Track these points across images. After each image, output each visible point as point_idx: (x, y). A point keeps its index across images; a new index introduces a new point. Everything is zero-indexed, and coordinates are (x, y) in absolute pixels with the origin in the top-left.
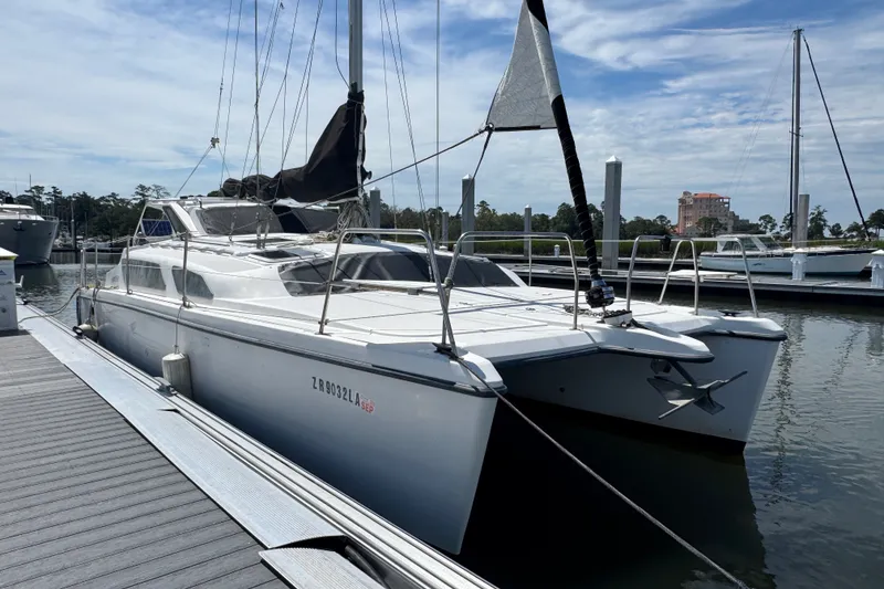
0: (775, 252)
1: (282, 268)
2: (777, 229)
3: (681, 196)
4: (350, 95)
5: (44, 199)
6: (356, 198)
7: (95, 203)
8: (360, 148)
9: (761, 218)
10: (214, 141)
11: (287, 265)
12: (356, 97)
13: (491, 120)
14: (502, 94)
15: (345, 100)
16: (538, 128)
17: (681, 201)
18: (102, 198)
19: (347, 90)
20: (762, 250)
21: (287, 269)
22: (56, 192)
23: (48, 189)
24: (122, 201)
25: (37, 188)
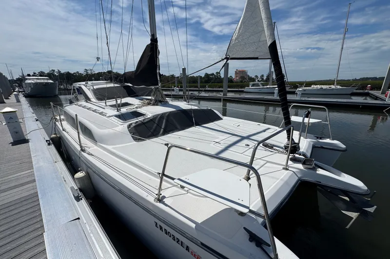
1: (129, 126)
2: (259, 79)
4: (151, 40)
5: (55, 73)
6: (158, 86)
7: (72, 75)
8: (158, 64)
9: (255, 76)
10: (98, 59)
11: (131, 124)
12: (154, 41)
13: (228, 53)
14: (235, 40)
16: (257, 58)
17: (236, 72)
18: (74, 73)
21: (132, 127)
22: (59, 72)
23: (57, 71)
24: (80, 74)
25: (52, 70)
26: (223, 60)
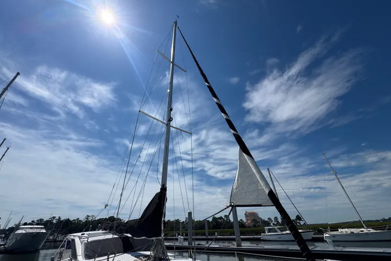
0: (284, 233)
2: (273, 222)
3: (245, 213)
4: (161, 189)
5: (54, 221)
6: (160, 238)
8: (164, 212)
9: (268, 219)
10: (106, 206)
12: (164, 189)
13: (232, 201)
15: (159, 191)
16: (261, 205)
17: (245, 214)
18: (74, 220)
19: (160, 187)
20: (279, 233)
23: (57, 218)
24: (80, 221)
26: (228, 207)
